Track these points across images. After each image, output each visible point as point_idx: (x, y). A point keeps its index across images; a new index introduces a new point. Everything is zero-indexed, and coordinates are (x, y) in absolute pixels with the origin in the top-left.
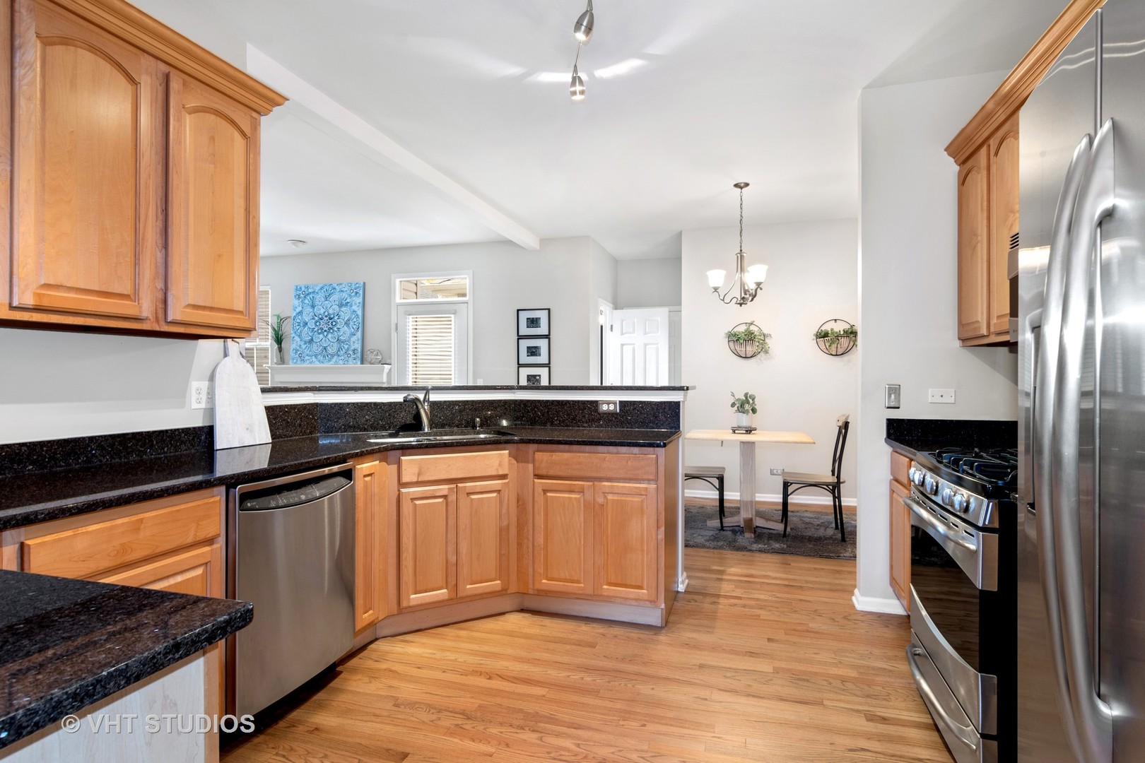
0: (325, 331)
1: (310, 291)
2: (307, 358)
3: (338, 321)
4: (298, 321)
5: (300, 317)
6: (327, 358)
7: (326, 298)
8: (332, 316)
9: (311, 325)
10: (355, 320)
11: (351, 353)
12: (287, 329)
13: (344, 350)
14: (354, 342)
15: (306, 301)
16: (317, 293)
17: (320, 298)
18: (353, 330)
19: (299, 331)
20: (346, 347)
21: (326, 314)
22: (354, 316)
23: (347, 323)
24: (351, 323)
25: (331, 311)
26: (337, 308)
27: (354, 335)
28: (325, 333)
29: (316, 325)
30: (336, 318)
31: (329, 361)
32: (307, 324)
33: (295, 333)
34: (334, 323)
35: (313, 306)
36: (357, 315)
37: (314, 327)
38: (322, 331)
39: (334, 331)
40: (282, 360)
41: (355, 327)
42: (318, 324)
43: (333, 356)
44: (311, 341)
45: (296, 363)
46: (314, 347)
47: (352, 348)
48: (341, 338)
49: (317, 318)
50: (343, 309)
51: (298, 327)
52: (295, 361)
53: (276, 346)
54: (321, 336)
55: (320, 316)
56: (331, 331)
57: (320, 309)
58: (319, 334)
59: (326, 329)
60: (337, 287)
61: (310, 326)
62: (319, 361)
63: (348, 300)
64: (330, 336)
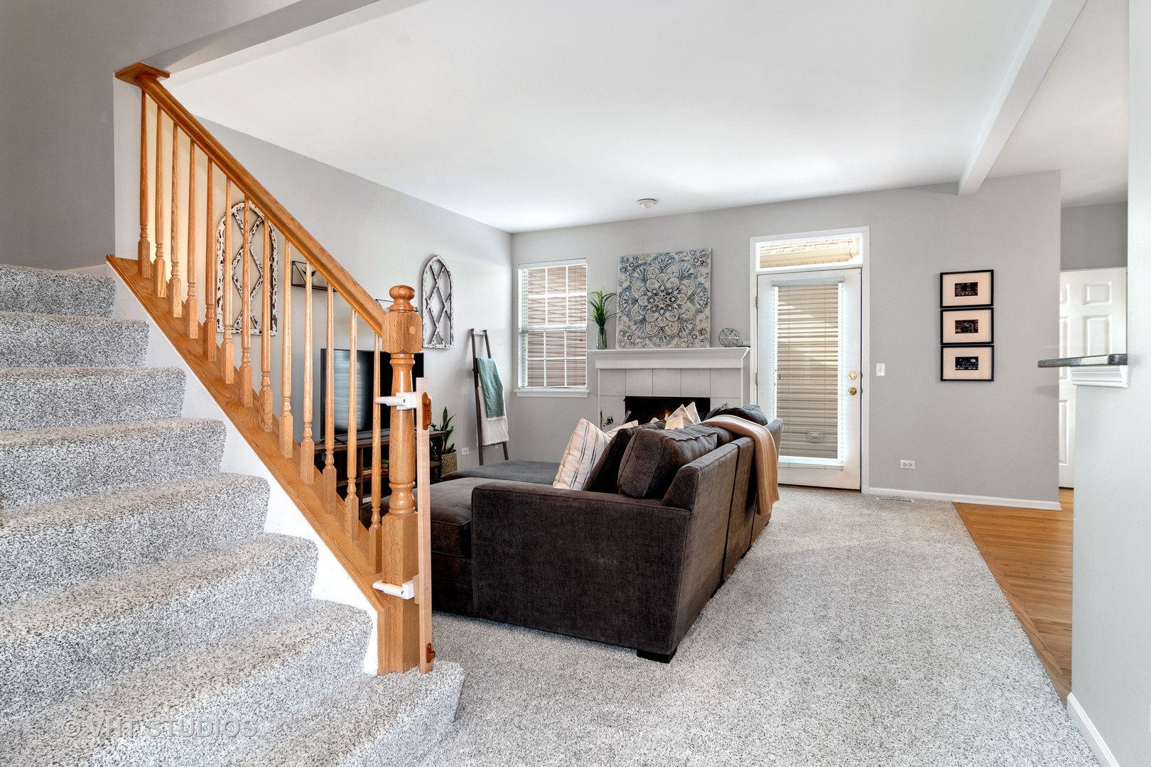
0: (661, 309)
1: (640, 262)
2: (638, 340)
3: (679, 296)
4: (625, 298)
5: (627, 293)
6: (665, 340)
7: (662, 270)
8: (670, 291)
9: (643, 301)
10: (702, 294)
11: (697, 334)
12: (609, 308)
13: (687, 331)
14: (701, 321)
15: (636, 275)
16: (650, 264)
17: (653, 270)
18: (699, 307)
19: (627, 309)
20: (690, 327)
21: (662, 288)
22: (700, 290)
23: (691, 299)
24: (697, 298)
25: (668, 285)
26: (676, 281)
27: (701, 312)
28: (662, 311)
29: (649, 302)
30: (675, 293)
31: (668, 343)
32: (637, 301)
33: (622, 312)
34: (673, 299)
35: (644, 280)
36: (705, 289)
37: (646, 304)
38: (657, 309)
39: (673, 308)
40: (604, 344)
41: (701, 302)
42: (651, 300)
43: (672, 337)
44: (643, 321)
45: (624, 347)
46: (648, 327)
47: (699, 327)
48: (684, 316)
49: (650, 294)
50: (685, 282)
51: (625, 305)
52: (623, 344)
53: (597, 327)
54: (656, 315)
55: (655, 292)
56: (670, 308)
57: (653, 283)
58: (654, 312)
59: (663, 306)
60: (676, 257)
61: (641, 304)
62: (654, 344)
63: (692, 271)
64: (668, 314)
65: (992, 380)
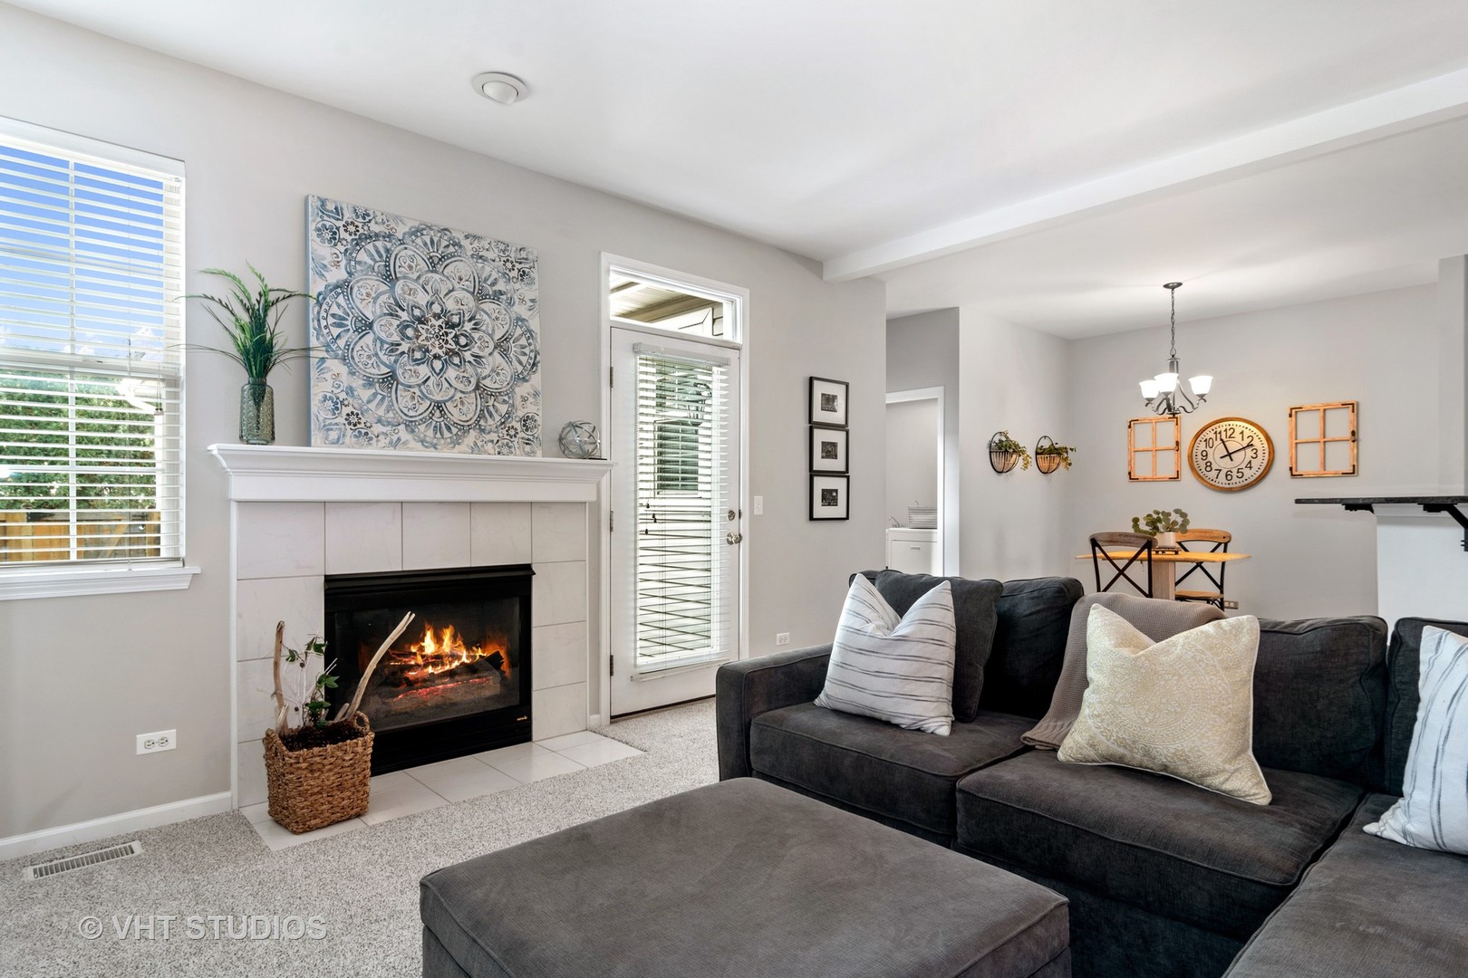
0: (436, 357)
1: (375, 228)
2: (378, 428)
3: (476, 335)
4: (335, 310)
5: (341, 300)
6: (447, 434)
7: (433, 265)
8: (455, 319)
9: (387, 330)
10: (523, 341)
11: (517, 426)
12: (283, 328)
13: (497, 418)
14: (524, 399)
15: (362, 256)
16: (402, 242)
17: (410, 258)
18: (520, 369)
19: (342, 343)
20: (503, 409)
21: (436, 308)
22: (519, 331)
23: (502, 346)
24: (514, 349)
25: (450, 305)
26: (470, 302)
27: (524, 380)
28: (438, 365)
29: (404, 337)
30: (468, 326)
31: (456, 442)
32: (370, 326)
33: (327, 345)
34: (463, 341)
35: (389, 278)
36: (530, 331)
37: (396, 338)
38: (426, 357)
39: (463, 361)
41: (524, 359)
42: (410, 332)
43: (464, 429)
44: (390, 379)
45: (336, 442)
46: (404, 400)
47: (520, 413)
48: (487, 382)
49: (404, 316)
50: (488, 306)
51: (335, 331)
52: (333, 435)
53: (240, 377)
54: (424, 370)
55: (417, 312)
56: (456, 360)
57: (411, 292)
58: (418, 362)
59: (440, 352)
60: (465, 243)
61: (383, 336)
62: (422, 441)
63: (501, 286)
64: (451, 373)
65: (847, 518)
